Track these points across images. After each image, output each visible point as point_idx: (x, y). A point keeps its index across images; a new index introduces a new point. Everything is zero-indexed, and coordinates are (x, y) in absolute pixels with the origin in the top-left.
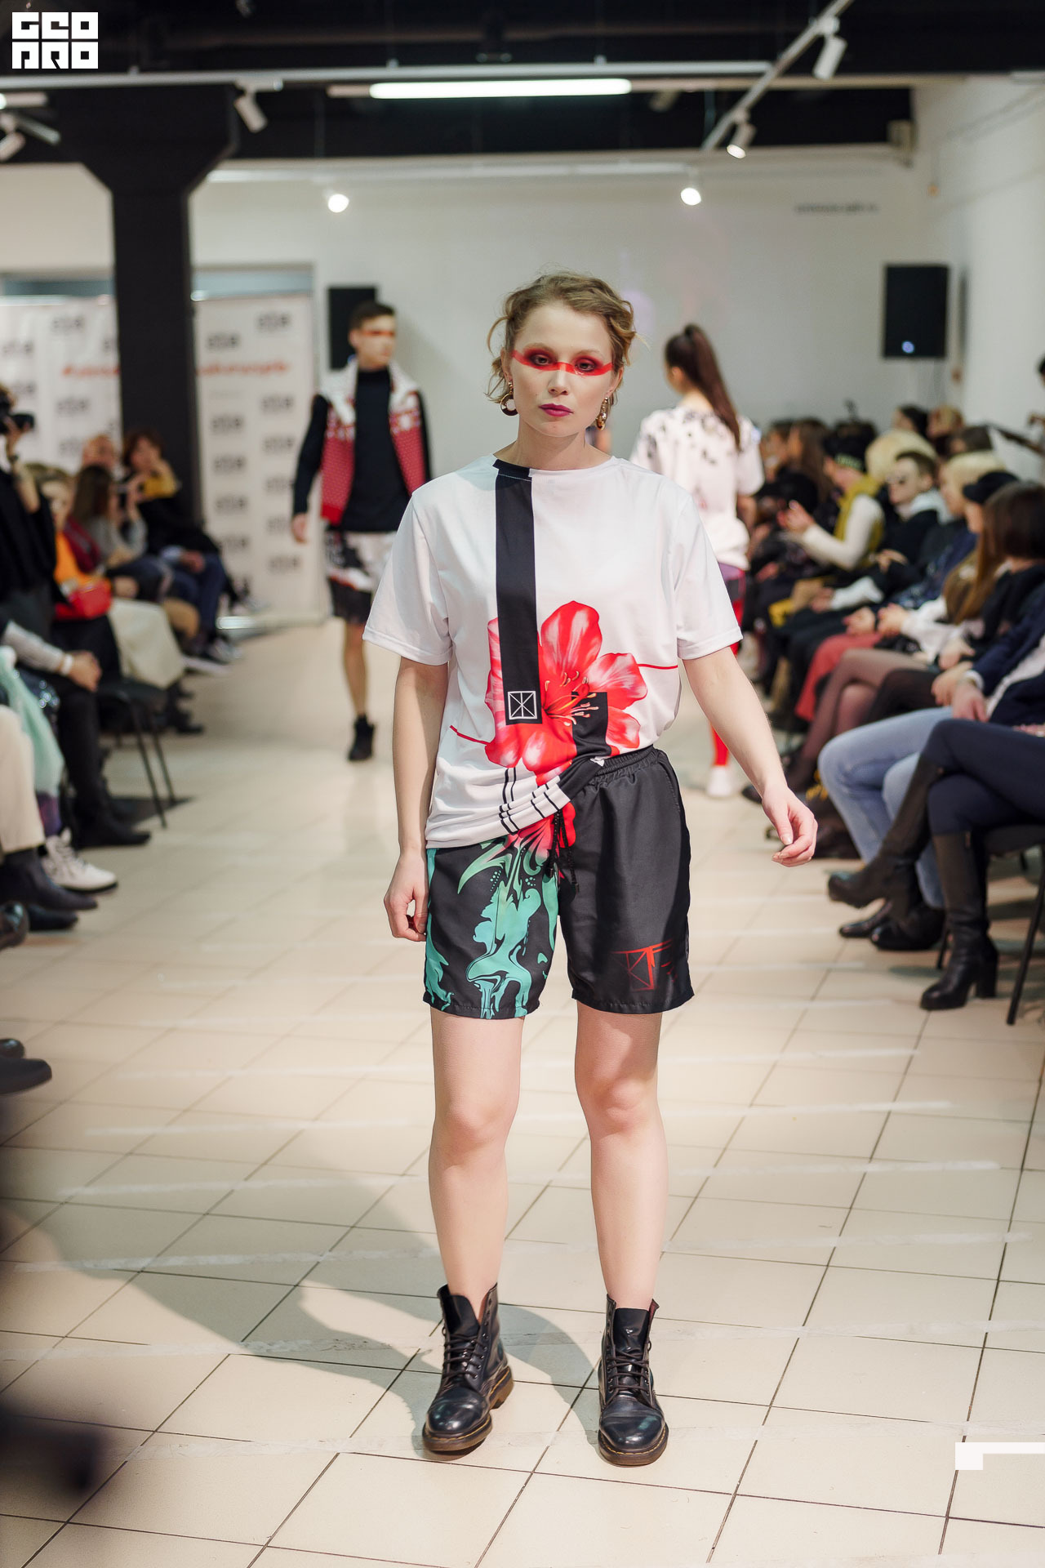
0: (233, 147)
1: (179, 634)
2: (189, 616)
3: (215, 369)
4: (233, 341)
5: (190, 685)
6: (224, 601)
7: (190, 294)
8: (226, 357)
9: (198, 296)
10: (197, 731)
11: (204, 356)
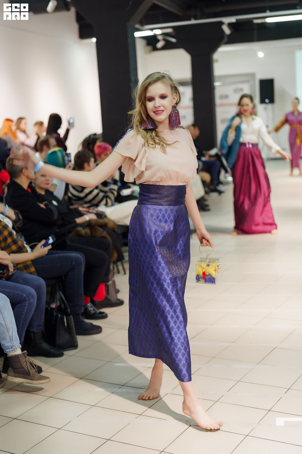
0: (226, 40)
1: (204, 182)
2: (207, 177)
3: (221, 105)
4: (227, 97)
5: (207, 197)
6: (223, 172)
7: (213, 83)
8: (225, 101)
9: (217, 84)
10: (209, 210)
11: (218, 101)
